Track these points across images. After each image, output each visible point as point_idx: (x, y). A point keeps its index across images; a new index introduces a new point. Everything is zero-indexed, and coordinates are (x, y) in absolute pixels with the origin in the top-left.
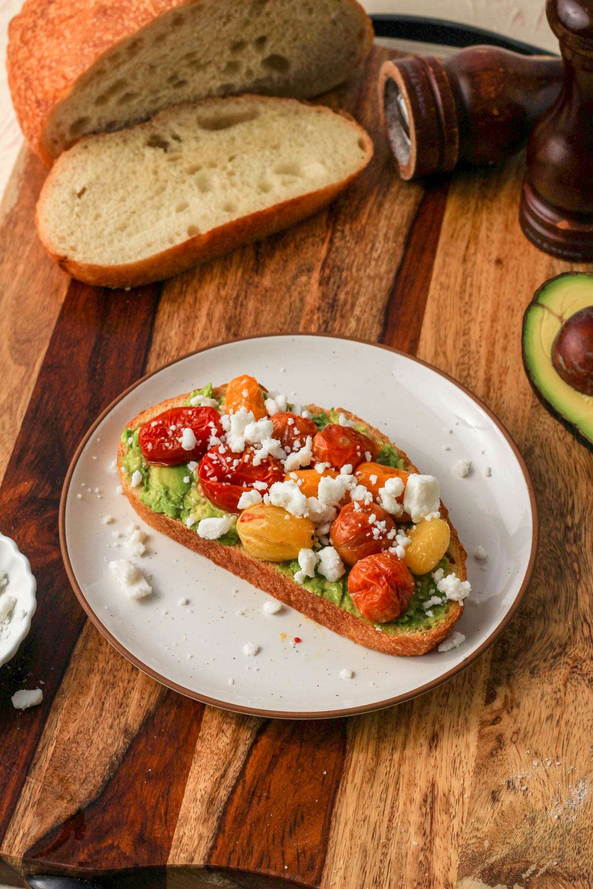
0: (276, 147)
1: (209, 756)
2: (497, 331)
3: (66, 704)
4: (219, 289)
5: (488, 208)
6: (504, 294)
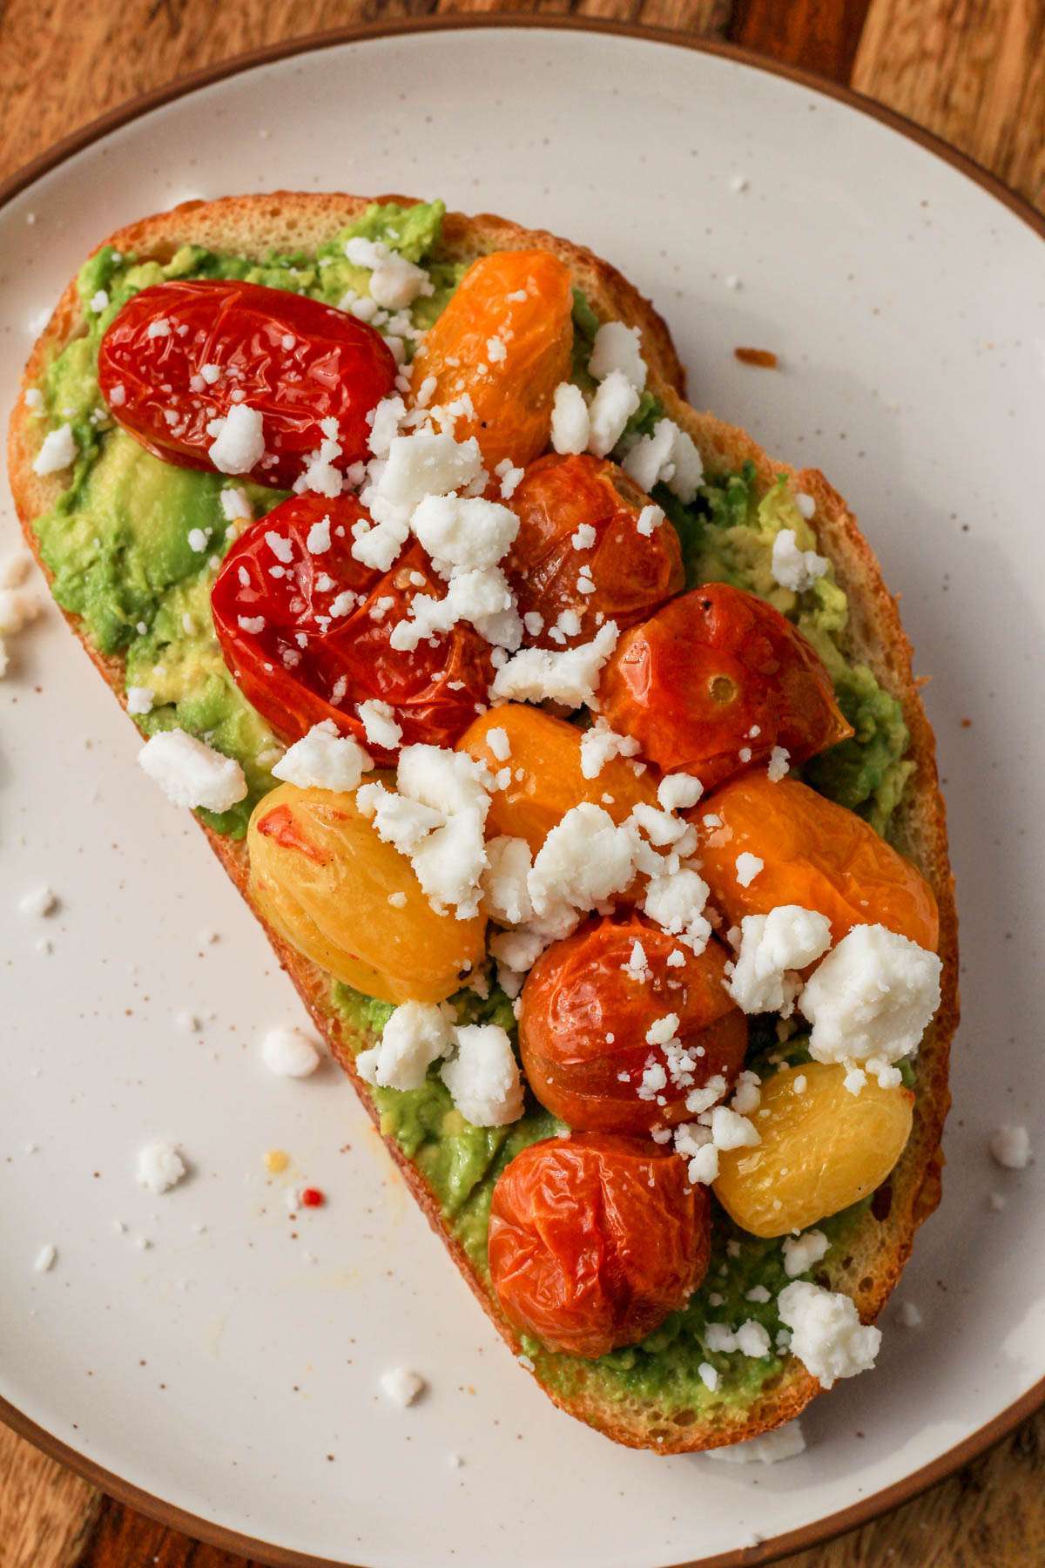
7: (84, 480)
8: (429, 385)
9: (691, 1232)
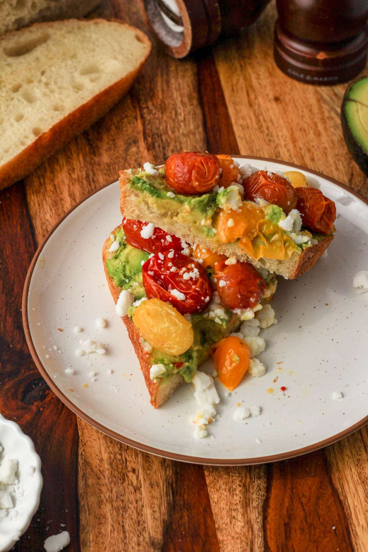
0: (74, 56)
1: (232, 542)
2: (300, 149)
3: (91, 538)
4: (70, 174)
5: (249, 64)
6: (292, 120)
7: (120, 253)
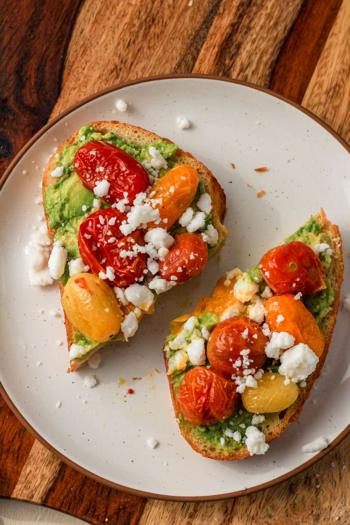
7: (62, 182)
8: (153, 193)
9: (230, 403)
